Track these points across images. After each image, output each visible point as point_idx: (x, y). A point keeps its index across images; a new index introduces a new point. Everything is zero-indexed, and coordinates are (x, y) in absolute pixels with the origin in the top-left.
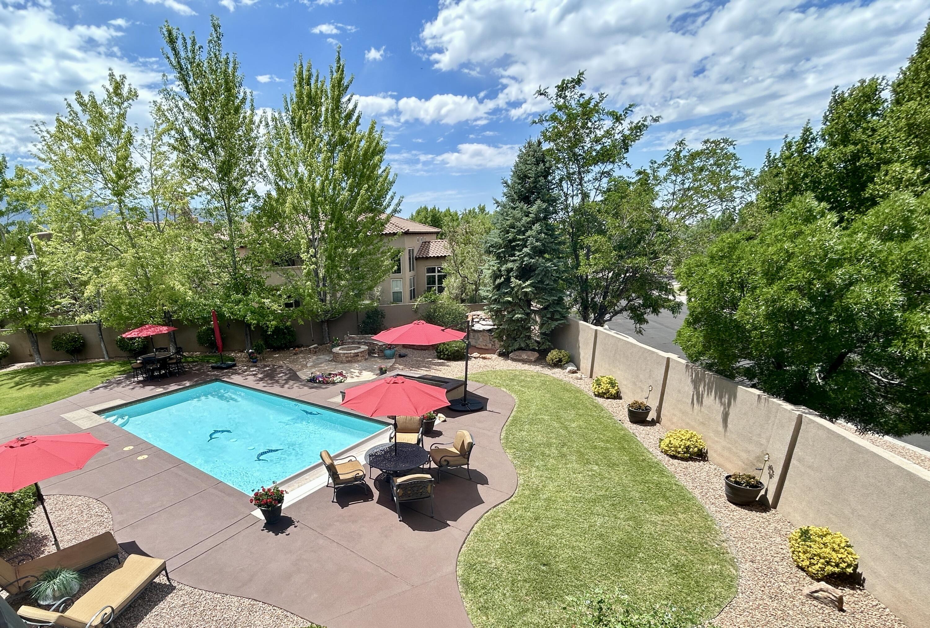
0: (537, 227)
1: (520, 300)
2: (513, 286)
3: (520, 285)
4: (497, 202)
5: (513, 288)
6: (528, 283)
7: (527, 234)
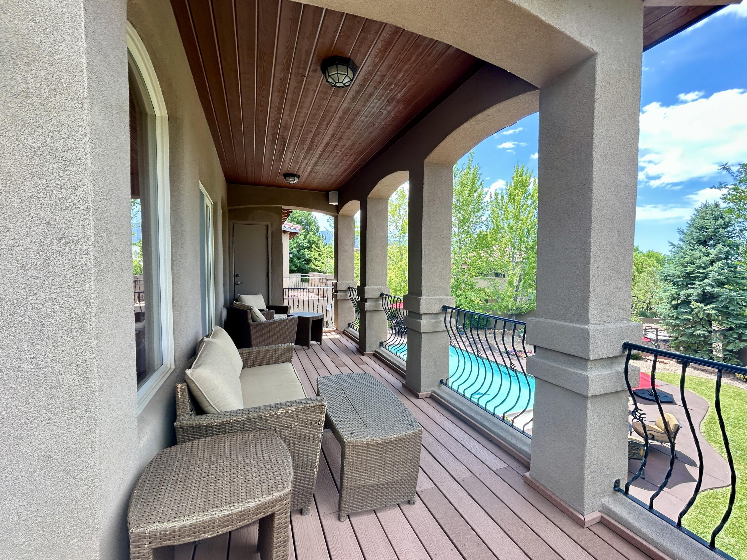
0: (719, 264)
1: (701, 319)
2: (693, 307)
3: (702, 308)
4: (673, 245)
5: (693, 310)
6: (711, 306)
7: (708, 269)
